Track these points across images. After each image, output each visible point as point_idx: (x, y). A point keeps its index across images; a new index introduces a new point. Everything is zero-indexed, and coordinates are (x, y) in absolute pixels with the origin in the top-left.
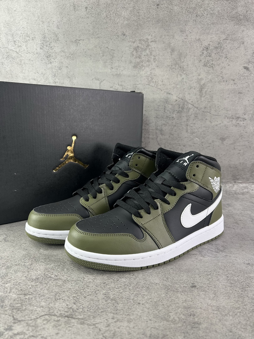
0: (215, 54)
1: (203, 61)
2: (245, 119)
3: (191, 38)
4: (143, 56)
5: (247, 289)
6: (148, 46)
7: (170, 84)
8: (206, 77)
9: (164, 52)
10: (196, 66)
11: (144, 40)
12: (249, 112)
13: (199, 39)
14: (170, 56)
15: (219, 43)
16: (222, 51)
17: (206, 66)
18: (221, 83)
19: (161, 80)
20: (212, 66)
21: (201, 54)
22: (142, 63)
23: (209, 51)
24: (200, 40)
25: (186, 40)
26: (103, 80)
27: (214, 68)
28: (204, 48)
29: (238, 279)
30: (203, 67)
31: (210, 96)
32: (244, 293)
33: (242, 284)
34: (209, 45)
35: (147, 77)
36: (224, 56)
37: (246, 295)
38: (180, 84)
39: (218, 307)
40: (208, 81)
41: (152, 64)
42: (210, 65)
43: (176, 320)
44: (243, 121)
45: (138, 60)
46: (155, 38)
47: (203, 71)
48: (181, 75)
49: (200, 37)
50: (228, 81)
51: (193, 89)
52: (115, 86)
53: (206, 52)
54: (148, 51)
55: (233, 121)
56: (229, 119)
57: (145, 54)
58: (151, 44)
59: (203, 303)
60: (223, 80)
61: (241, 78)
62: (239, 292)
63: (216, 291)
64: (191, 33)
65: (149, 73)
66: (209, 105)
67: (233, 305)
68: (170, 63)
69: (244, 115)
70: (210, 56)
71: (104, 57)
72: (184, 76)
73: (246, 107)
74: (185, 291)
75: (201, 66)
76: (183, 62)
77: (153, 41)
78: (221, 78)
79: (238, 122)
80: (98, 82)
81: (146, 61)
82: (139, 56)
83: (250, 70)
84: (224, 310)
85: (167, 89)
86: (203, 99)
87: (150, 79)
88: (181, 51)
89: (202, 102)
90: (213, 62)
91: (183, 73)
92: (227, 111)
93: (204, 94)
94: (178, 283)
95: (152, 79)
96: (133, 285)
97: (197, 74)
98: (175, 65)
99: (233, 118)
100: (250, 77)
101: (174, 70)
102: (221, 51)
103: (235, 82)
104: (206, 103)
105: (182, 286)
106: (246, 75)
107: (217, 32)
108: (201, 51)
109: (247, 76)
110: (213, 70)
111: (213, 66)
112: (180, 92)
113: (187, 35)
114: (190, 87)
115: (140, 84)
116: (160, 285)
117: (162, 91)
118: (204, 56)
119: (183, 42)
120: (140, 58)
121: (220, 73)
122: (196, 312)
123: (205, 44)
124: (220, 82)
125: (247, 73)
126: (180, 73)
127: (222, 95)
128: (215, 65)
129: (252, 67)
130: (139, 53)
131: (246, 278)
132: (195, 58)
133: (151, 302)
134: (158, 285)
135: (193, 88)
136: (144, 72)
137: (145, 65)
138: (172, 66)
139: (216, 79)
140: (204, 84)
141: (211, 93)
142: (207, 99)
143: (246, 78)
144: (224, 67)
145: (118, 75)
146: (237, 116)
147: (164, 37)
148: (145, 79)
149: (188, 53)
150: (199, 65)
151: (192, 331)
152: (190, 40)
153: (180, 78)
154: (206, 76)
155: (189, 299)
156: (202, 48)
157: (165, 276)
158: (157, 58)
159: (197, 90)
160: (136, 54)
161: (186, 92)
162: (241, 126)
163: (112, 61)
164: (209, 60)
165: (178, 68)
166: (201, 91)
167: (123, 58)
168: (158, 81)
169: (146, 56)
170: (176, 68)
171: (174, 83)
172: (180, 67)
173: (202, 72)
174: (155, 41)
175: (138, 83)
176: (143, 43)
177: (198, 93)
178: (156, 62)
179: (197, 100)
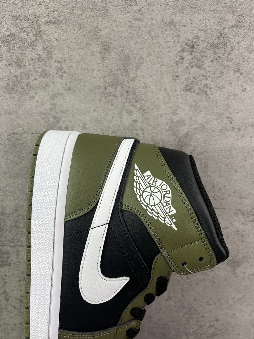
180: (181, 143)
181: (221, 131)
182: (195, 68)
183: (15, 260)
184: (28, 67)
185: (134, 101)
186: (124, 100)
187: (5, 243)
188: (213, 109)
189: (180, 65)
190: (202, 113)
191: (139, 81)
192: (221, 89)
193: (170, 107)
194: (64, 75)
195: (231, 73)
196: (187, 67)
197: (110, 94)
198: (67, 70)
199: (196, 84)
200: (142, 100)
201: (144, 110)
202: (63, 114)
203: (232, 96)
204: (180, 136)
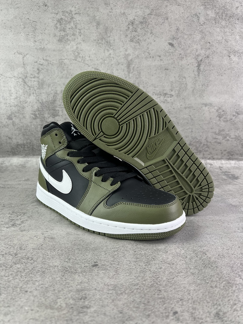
0: (141, 29)
1: (129, 36)
2: (173, 96)
3: (116, 12)
4: (67, 29)
5: (151, 262)
6: (72, 18)
7: (97, 60)
8: (133, 53)
9: (89, 25)
10: (122, 41)
11: (67, 12)
12: (176, 89)
13: (124, 13)
14: (95, 29)
15: (144, 18)
16: (148, 26)
17: (132, 41)
18: (148, 59)
19: (88, 55)
20: (138, 42)
21: (127, 28)
22: (68, 36)
23: (135, 26)
24: (125, 15)
25: (111, 13)
26: (27, 54)
27: (141, 44)
28: (129, 22)
29: (145, 252)
30: (129, 42)
31: (138, 72)
32: (147, 267)
33: (148, 257)
34: (134, 19)
35: (73, 52)
36: (150, 32)
37: (149, 269)
38: (108, 60)
39: (115, 285)
40: (135, 57)
41: (77, 38)
42: (136, 41)
43: (62, 307)
44: (171, 97)
45: (63, 33)
46: (79, 10)
47: (130, 46)
48: (108, 50)
49: (124, 11)
50: (154, 57)
51: (121, 65)
52: (40, 61)
53: (132, 27)
54: (72, 24)
55: (161, 97)
56: (157, 95)
57: (70, 27)
58: (75, 16)
59: (100, 283)
60: (149, 56)
61: (167, 54)
62: (142, 267)
63: (119, 268)
64: (115, 6)
65: (75, 48)
66: (137, 81)
67: (132, 281)
68: (97, 37)
69: (171, 91)
70: (136, 31)
71: (26, 29)
72: (111, 51)
73: (173, 83)
74: (85, 272)
75: (127, 41)
76: (109, 36)
77: (77, 13)
78: (147, 54)
79: (165, 98)
80: (21, 56)
81: (72, 34)
82: (64, 28)
83: (175, 46)
84: (121, 288)
85: (95, 64)
86: (131, 75)
87: (76, 54)
88: (106, 25)
89: (130, 78)
90: (139, 38)
91: (110, 48)
92: (155, 87)
93: (132, 70)
94: (79, 263)
95: (79, 54)
96: (27, 271)
97: (124, 50)
98: (102, 39)
99: (161, 95)
100: (175, 54)
101: (101, 44)
102: (146, 26)
103: (161, 58)
104: (135, 79)
105: (83, 266)
106: (171, 51)
107: (141, 7)
108: (127, 25)
109: (172, 53)
110: (140, 46)
111: (140, 41)
112: (108, 68)
113: (111, 8)
114: (117, 63)
115: (66, 59)
116: (59, 268)
117: (89, 66)
118: (130, 31)
119: (108, 15)
120: (64, 31)
121: (146, 48)
122: (88, 294)
123: (131, 18)
124: (146, 58)
125: (172, 50)
126: (107, 48)
127: (150, 71)
128: (141, 41)
129: (177, 44)
130: (63, 26)
131: (154, 251)
132: (122, 32)
133: (41, 288)
134: (57, 267)
135: (121, 63)
136: (69, 47)
137: (70, 38)
138: (98, 41)
139: (143, 55)
140: (131, 60)
141: (138, 69)
142: (135, 75)
143: (171, 54)
144: (150, 43)
145: (43, 50)
146: (165, 92)
147: (88, 9)
148: (71, 54)
149: (113, 27)
150: (126, 40)
151: (78, 317)
152: (115, 13)
153: (107, 54)
154: (133, 51)
155: (86, 281)
156: (127, 22)
157: (68, 257)
158: (82, 31)
159: (124, 66)
160: (60, 27)
161: (114, 68)
162: (168, 103)
163: (35, 33)
164: (135, 35)
165: (105, 43)
166: (129, 66)
167: (46, 31)
168: (85, 56)
169: (71, 29)
170: (103, 43)
171: (101, 59)
172: (107, 42)
173: (129, 48)
174: (80, 14)
175: (63, 58)
176: (67, 15)
177: (126, 69)
178: (82, 36)
179: (125, 76)
180: (129, 64)
181: (145, 58)
182: (134, 32)
183: (61, 114)
184: (68, 32)
185: (110, 46)
186: (106, 45)
187: (57, 106)
188: (142, 49)
189: (128, 31)
190: (137, 51)
191: (112, 37)
192: (145, 41)
193: (124, 48)
194: (82, 35)
195: (149, 34)
196: (131, 32)
197: (100, 43)
198: (83, 33)
199: (135, 39)
200: (113, 45)
201: (114, 50)
202: (81, 51)
203: (150, 44)
204: (129, 60)
